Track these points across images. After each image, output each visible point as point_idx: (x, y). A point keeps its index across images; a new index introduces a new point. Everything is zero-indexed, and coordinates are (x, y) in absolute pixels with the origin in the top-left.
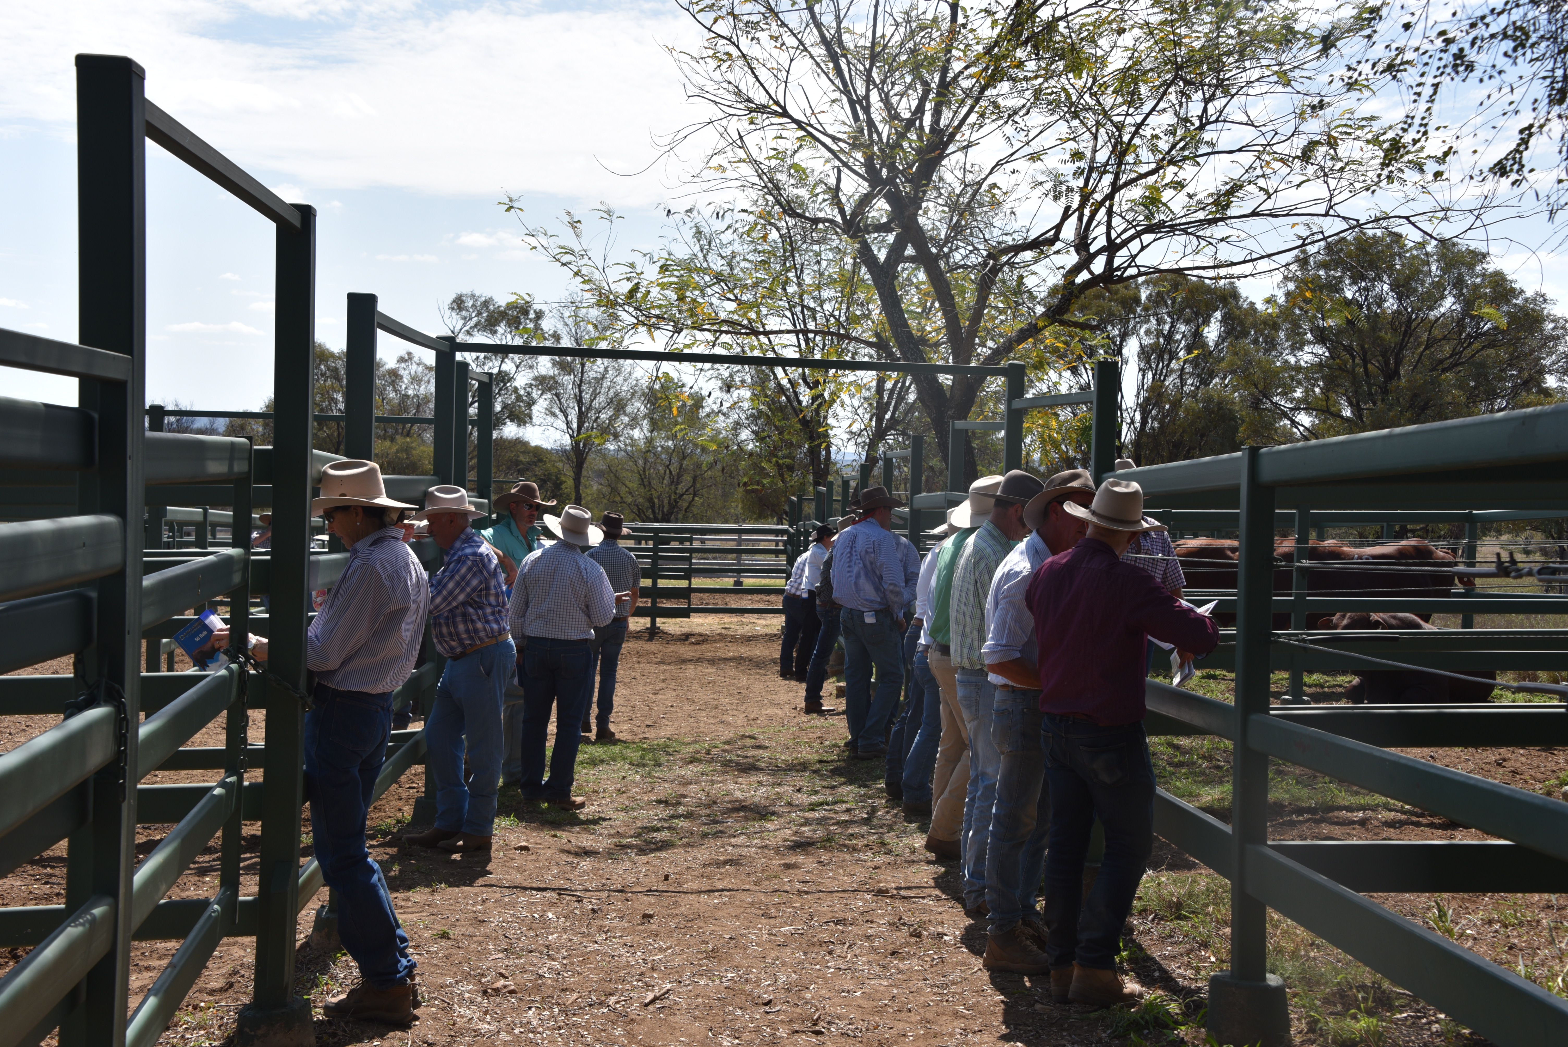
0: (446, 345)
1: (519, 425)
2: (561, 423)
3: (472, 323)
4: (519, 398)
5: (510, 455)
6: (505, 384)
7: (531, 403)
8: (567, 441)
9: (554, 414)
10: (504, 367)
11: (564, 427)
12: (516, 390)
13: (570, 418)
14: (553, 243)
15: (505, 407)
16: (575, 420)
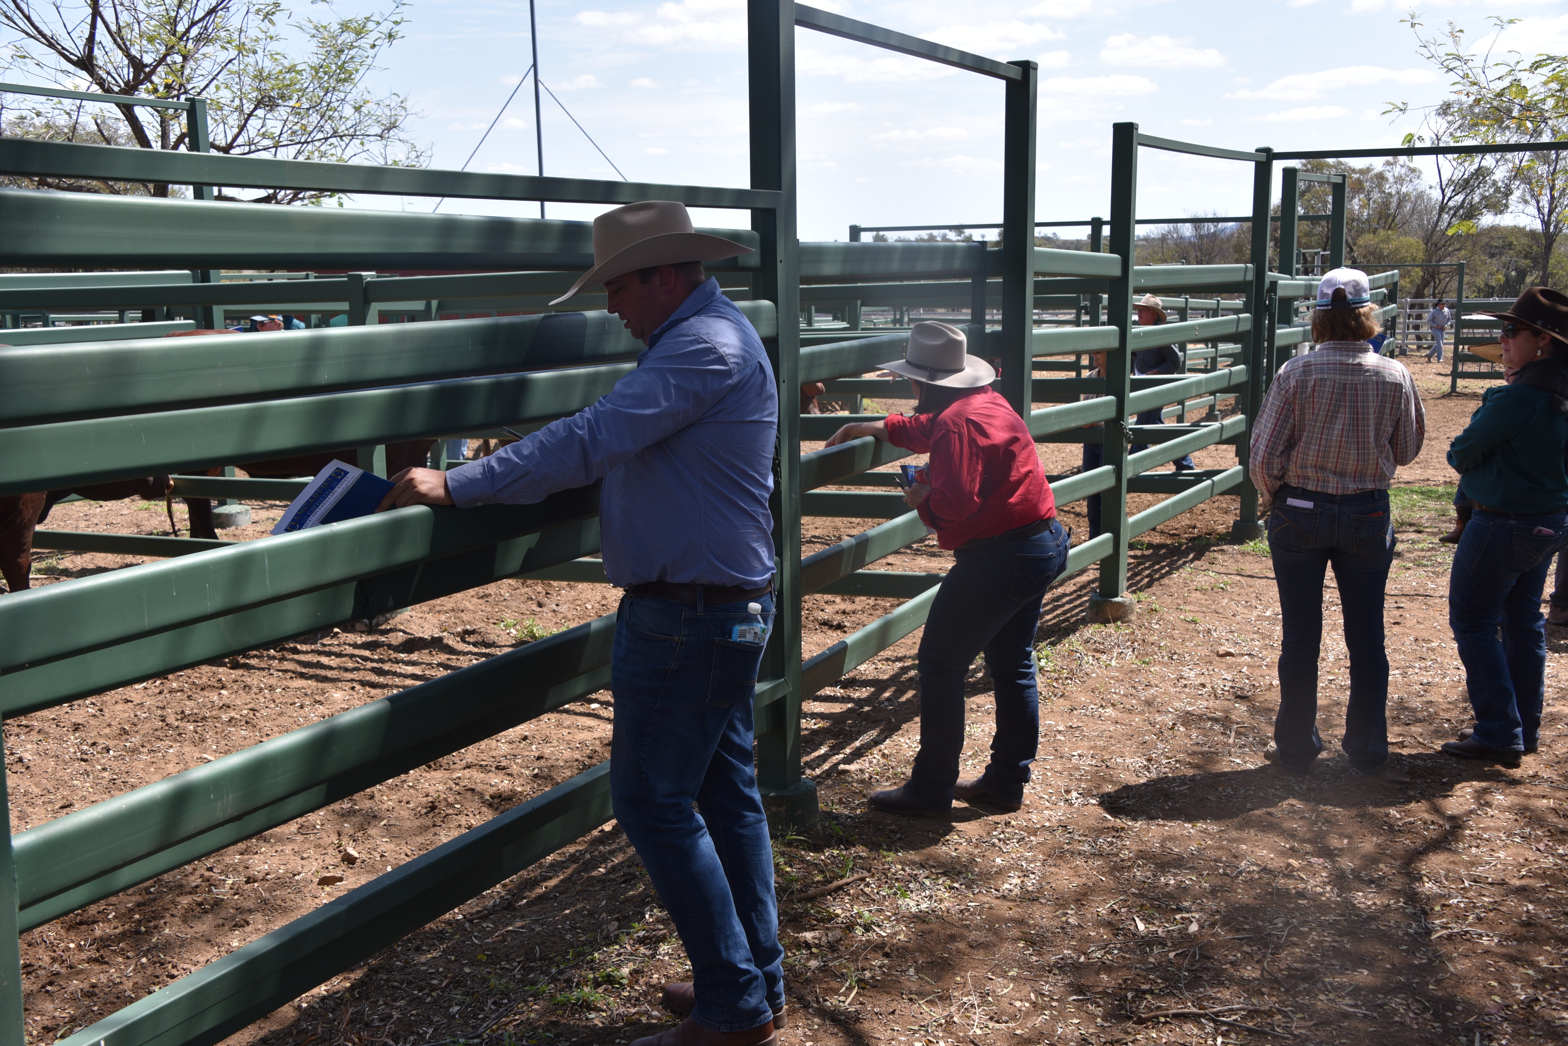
0: (1263, 157)
1: (1496, 214)
2: (1532, 210)
3: (1456, 125)
4: (1497, 190)
5: (1485, 240)
6: (1484, 177)
7: (1508, 193)
8: (1537, 225)
9: (1526, 202)
10: (1484, 163)
11: (1536, 212)
12: (1495, 183)
13: (1541, 204)
14: (1441, 52)
15: (1484, 198)
16: (1547, 206)
